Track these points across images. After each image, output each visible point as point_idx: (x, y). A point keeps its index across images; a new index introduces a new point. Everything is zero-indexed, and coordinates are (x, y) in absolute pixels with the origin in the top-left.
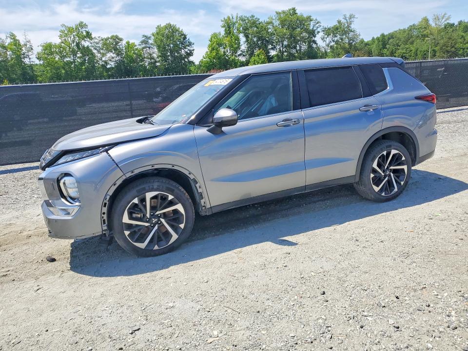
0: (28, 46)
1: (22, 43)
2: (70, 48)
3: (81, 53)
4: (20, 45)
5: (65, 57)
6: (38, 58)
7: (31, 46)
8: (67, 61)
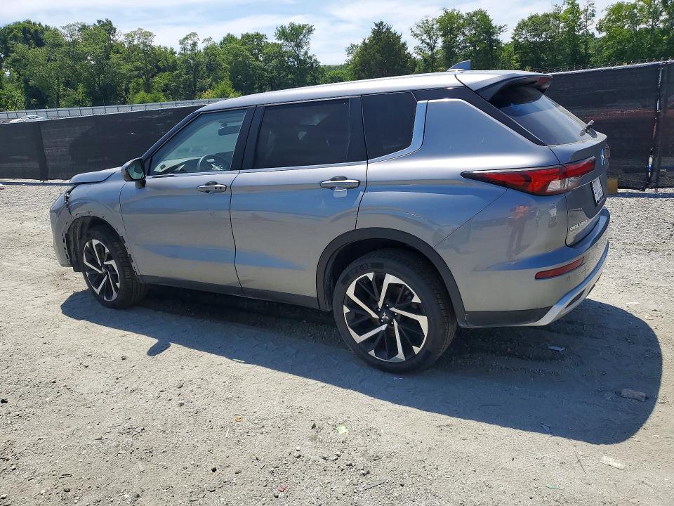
0: (589, 11)
1: (582, 8)
2: (650, 7)
3: (668, 14)
4: (578, 11)
5: (638, 23)
6: (597, 29)
7: (593, 10)
8: (640, 29)
